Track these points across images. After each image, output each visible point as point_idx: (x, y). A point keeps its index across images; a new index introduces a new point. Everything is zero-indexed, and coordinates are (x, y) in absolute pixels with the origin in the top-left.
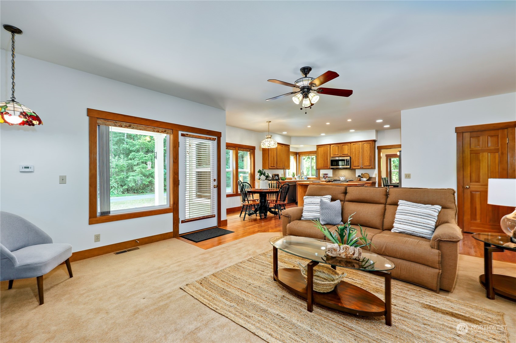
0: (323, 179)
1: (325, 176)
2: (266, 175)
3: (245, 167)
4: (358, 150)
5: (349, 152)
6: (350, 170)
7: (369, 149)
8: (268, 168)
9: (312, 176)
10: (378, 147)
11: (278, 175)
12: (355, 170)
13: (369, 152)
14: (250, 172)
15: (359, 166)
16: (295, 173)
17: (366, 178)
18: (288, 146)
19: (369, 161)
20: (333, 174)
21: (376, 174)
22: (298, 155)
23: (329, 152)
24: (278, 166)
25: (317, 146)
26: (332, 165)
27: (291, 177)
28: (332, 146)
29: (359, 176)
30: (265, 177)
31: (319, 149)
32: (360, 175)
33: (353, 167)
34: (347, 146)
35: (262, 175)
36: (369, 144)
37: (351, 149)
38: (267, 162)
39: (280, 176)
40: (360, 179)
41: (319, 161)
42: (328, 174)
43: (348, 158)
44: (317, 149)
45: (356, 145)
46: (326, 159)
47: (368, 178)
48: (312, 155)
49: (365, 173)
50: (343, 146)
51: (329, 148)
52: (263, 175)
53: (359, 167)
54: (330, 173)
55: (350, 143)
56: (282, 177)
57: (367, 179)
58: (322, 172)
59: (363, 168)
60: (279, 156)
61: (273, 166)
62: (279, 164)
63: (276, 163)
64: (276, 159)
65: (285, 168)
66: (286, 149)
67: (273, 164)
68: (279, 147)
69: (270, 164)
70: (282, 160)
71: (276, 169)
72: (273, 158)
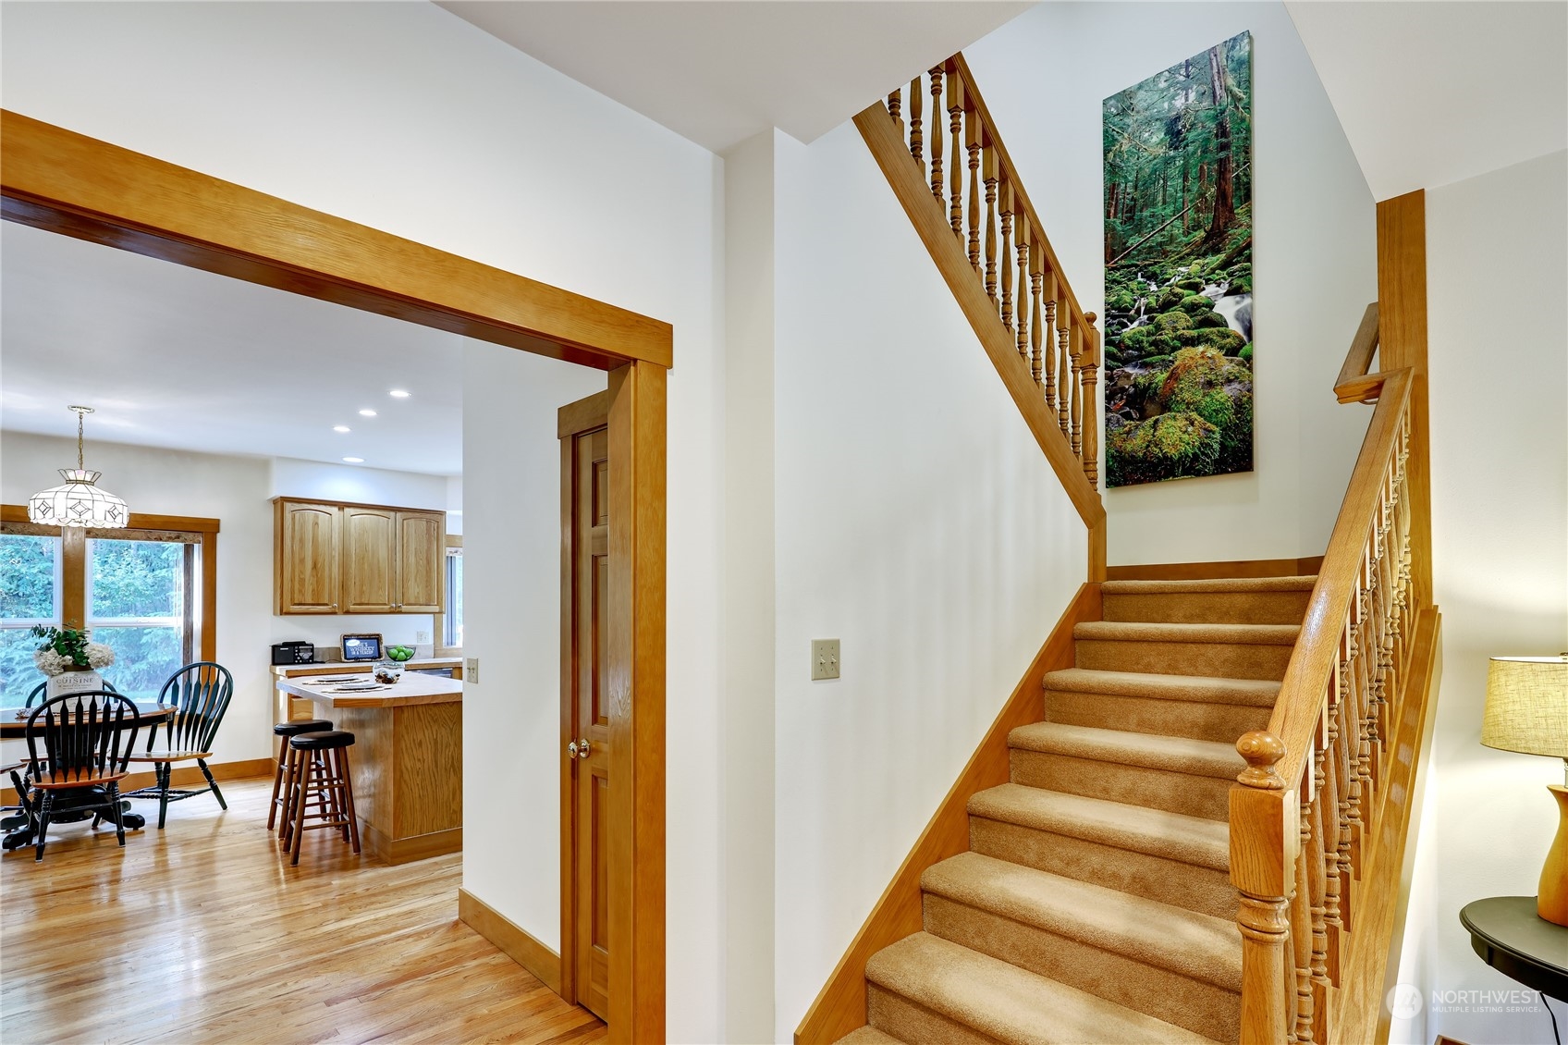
11: (376, 640)
18: (436, 517)
60: (363, 558)
61: (311, 602)
62: (362, 592)
63: (335, 587)
64: (335, 570)
65: (404, 608)
66: (415, 527)
67: (313, 595)
68: (357, 519)
69: (292, 592)
70: (379, 576)
71: (348, 612)
72: (315, 566)
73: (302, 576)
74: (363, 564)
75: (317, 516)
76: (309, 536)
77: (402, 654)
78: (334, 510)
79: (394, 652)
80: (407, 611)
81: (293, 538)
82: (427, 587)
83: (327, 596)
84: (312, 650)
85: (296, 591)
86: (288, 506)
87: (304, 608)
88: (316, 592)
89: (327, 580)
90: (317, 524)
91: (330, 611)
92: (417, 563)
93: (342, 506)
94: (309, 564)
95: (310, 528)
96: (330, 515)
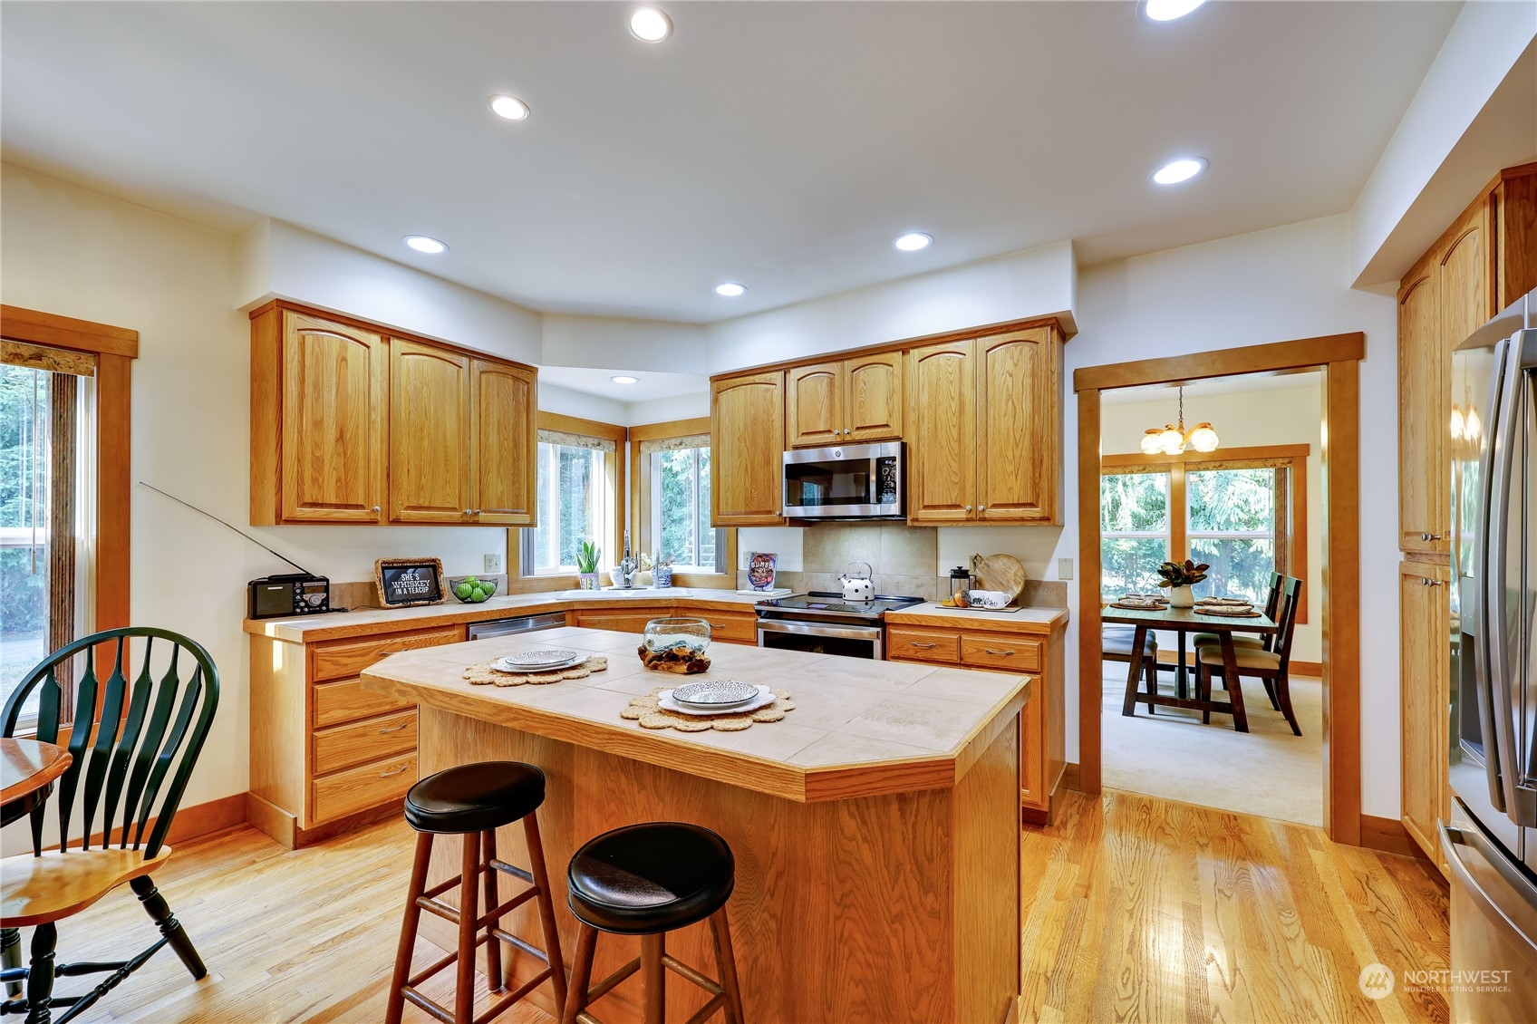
1: (763, 566)
4: (954, 392)
5: (898, 407)
6: (907, 533)
7: (1028, 381)
8: (272, 516)
10: (1078, 375)
11: (430, 567)
12: (932, 530)
13: (1027, 405)
15: (957, 506)
17: (1005, 588)
18: (523, 375)
19: (1026, 467)
20: (809, 553)
21: (1064, 562)
22: (628, 445)
23: (776, 415)
24: (404, 500)
25: (717, 379)
26: (795, 498)
28: (795, 374)
29: (960, 574)
31: (725, 399)
32: (966, 566)
33: (923, 514)
34: (881, 370)
36: (1027, 348)
37: (909, 387)
39: (460, 570)
40: (965, 595)
42: (779, 559)
43: (893, 449)
44: (715, 402)
45: (944, 363)
46: (760, 460)
47: (1017, 590)
49: (996, 556)
50: (862, 372)
51: (776, 391)
53: (960, 514)
54: (788, 548)
55: (904, 347)
56: (481, 573)
57: (1011, 596)
58: (751, 541)
59: (984, 519)
60: (422, 430)
61: (334, 501)
62: (420, 488)
63: (375, 477)
64: (377, 447)
65: (483, 517)
66: (500, 387)
67: (338, 488)
68: (414, 364)
69: (300, 484)
70: (446, 460)
71: (397, 522)
72: (341, 437)
73: (318, 453)
74: (422, 438)
75: (344, 347)
76: (330, 380)
77: (478, 591)
78: (374, 340)
79: (466, 587)
80: (487, 521)
81: (302, 380)
82: (514, 483)
83: (361, 491)
84: (326, 589)
85: (308, 481)
86: (292, 320)
87: (321, 513)
88: (343, 484)
89: (361, 464)
90: (344, 359)
91: (367, 518)
92: (501, 445)
93: (388, 334)
94: (330, 433)
95: (333, 363)
96: (368, 347)
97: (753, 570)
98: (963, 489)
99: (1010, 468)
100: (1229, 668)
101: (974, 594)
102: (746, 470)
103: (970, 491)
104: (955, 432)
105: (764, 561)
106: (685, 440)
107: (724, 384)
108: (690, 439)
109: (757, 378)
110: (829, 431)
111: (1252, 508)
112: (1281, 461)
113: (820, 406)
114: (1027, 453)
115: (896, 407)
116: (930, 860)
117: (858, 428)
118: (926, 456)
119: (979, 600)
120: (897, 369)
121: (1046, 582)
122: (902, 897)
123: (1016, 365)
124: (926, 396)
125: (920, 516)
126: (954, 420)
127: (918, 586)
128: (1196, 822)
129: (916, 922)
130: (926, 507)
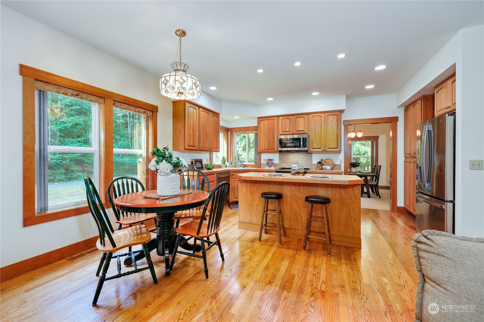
0: (267, 166)
1: (270, 162)
2: (174, 160)
3: (136, 145)
4: (320, 125)
8: (182, 148)
9: (249, 162)
10: (344, 121)
11: (200, 161)
12: (311, 154)
14: (144, 155)
15: (320, 148)
16: (226, 157)
17: (329, 166)
18: (218, 116)
20: (280, 159)
21: (341, 160)
22: (229, 132)
23: (276, 127)
24: (201, 145)
25: (259, 118)
26: (279, 147)
27: (220, 163)
28: (280, 118)
29: (319, 163)
30: (170, 167)
31: (262, 123)
33: (312, 150)
34: (302, 119)
35: (164, 161)
36: (336, 116)
37: (309, 122)
38: (182, 136)
39: (204, 162)
41: (261, 140)
42: (274, 160)
44: (259, 123)
45: (317, 118)
46: (271, 137)
47: (333, 166)
48: (250, 132)
50: (298, 119)
51: (276, 122)
52: (166, 161)
53: (321, 150)
54: (276, 158)
55: (308, 114)
56: (207, 163)
57: (331, 167)
58: (265, 157)
59: (326, 151)
60: (204, 129)
61: (192, 145)
62: (204, 142)
63: (197, 140)
64: (198, 133)
65: (212, 149)
67: (193, 142)
68: (203, 113)
70: (207, 136)
72: (193, 131)
73: (190, 134)
74: (204, 131)
75: (194, 110)
76: (192, 118)
79: (206, 166)
81: (188, 118)
85: (189, 140)
86: (187, 104)
87: (190, 148)
89: (196, 137)
90: (194, 113)
91: (196, 149)
93: (199, 107)
95: (192, 114)
96: (196, 110)
97: (268, 163)
98: (321, 145)
99: (332, 141)
100: (366, 184)
101: (323, 167)
102: (268, 139)
103: (323, 145)
104: (320, 133)
105: (271, 161)
106: (246, 132)
107: (261, 119)
108: (248, 131)
109: (271, 118)
110: (290, 131)
111: (360, 151)
112: (373, 139)
113: (287, 125)
114: (336, 138)
115: (306, 127)
116: (357, 195)
117: (297, 131)
118: (313, 137)
119: (324, 168)
120: (306, 118)
121: (337, 165)
122: (352, 201)
123: (333, 119)
124: (313, 125)
125: (311, 150)
126: (320, 130)
127: (308, 166)
128: (367, 210)
129: (355, 204)
130: (313, 148)
